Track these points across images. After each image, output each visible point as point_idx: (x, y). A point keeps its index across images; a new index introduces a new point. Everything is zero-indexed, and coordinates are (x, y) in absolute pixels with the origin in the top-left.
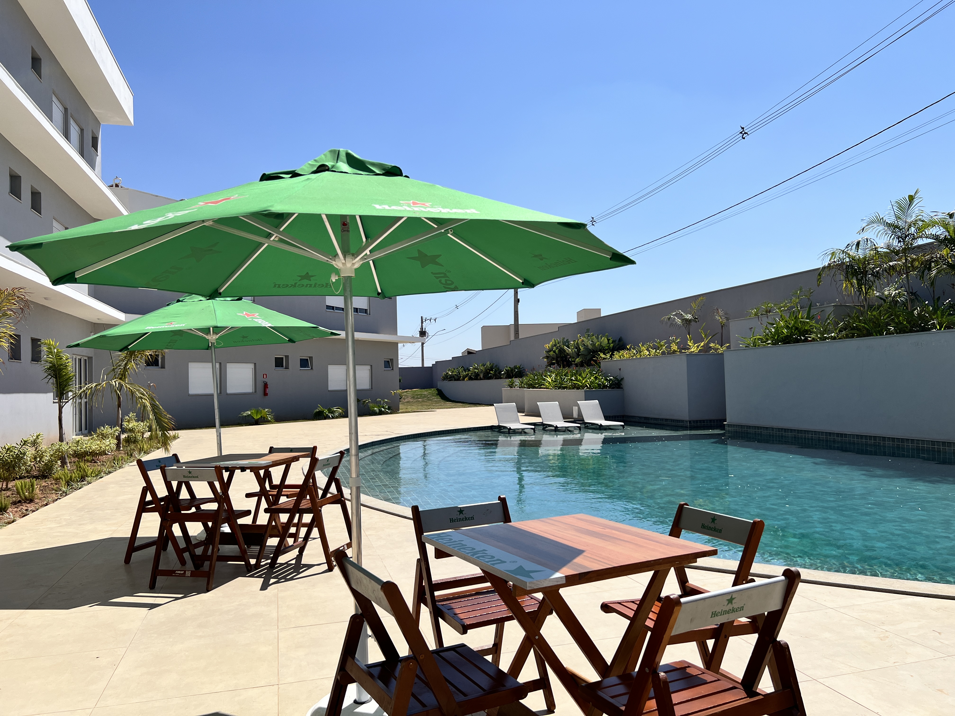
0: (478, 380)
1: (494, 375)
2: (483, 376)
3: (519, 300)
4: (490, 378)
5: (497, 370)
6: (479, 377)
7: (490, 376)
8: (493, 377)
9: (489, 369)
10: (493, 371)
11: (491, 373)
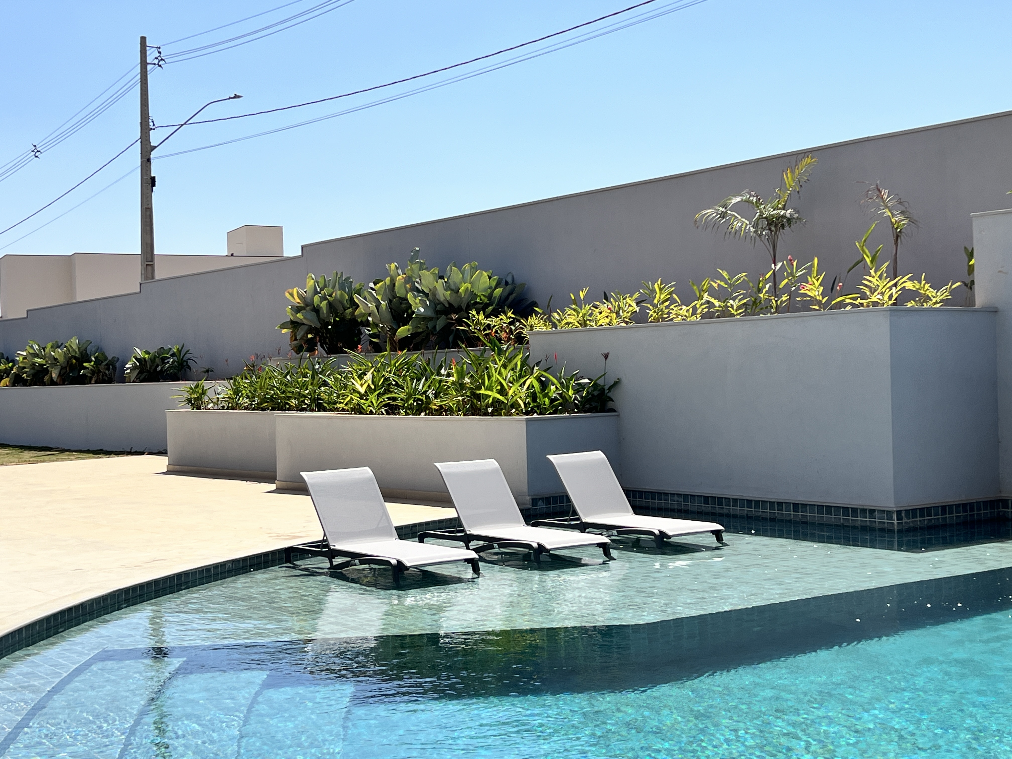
0: (44, 384)
1: (93, 372)
2: (60, 375)
3: (153, 180)
4: (82, 380)
5: (101, 358)
6: (46, 378)
7: (83, 374)
8: (91, 378)
9: (75, 358)
10: (90, 361)
11: (86, 368)
